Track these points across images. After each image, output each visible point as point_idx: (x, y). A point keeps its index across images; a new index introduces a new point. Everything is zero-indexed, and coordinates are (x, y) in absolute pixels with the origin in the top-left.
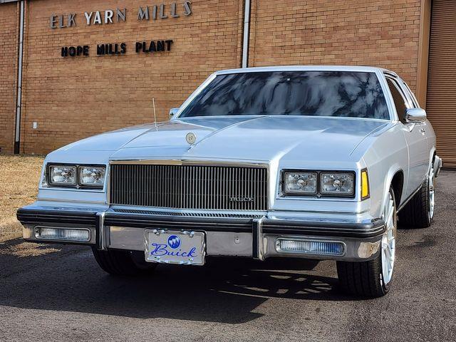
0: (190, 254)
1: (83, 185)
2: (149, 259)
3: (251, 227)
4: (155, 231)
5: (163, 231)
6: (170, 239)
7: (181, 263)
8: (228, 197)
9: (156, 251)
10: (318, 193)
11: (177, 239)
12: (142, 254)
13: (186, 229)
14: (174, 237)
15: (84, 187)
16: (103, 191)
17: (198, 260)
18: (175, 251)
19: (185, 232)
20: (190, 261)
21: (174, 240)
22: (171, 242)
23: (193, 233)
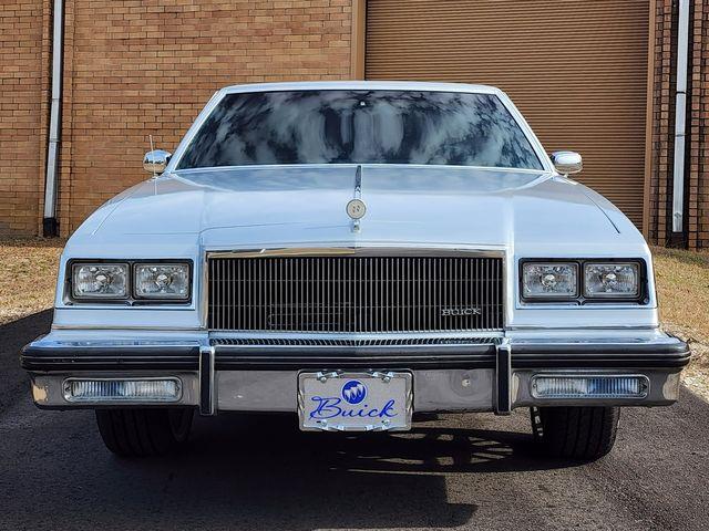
0: (384, 412)
1: (142, 298)
2: (307, 424)
3: (493, 360)
4: (319, 374)
5: (334, 374)
6: (348, 387)
7: (369, 427)
8: (438, 308)
9: (319, 410)
10: (581, 297)
11: (360, 387)
12: (292, 418)
13: (376, 367)
14: (355, 384)
15: (143, 301)
16: (193, 306)
17: (399, 422)
18: (356, 407)
19: (375, 374)
20: (384, 425)
21: (354, 390)
22: (348, 393)
23: (390, 374)
